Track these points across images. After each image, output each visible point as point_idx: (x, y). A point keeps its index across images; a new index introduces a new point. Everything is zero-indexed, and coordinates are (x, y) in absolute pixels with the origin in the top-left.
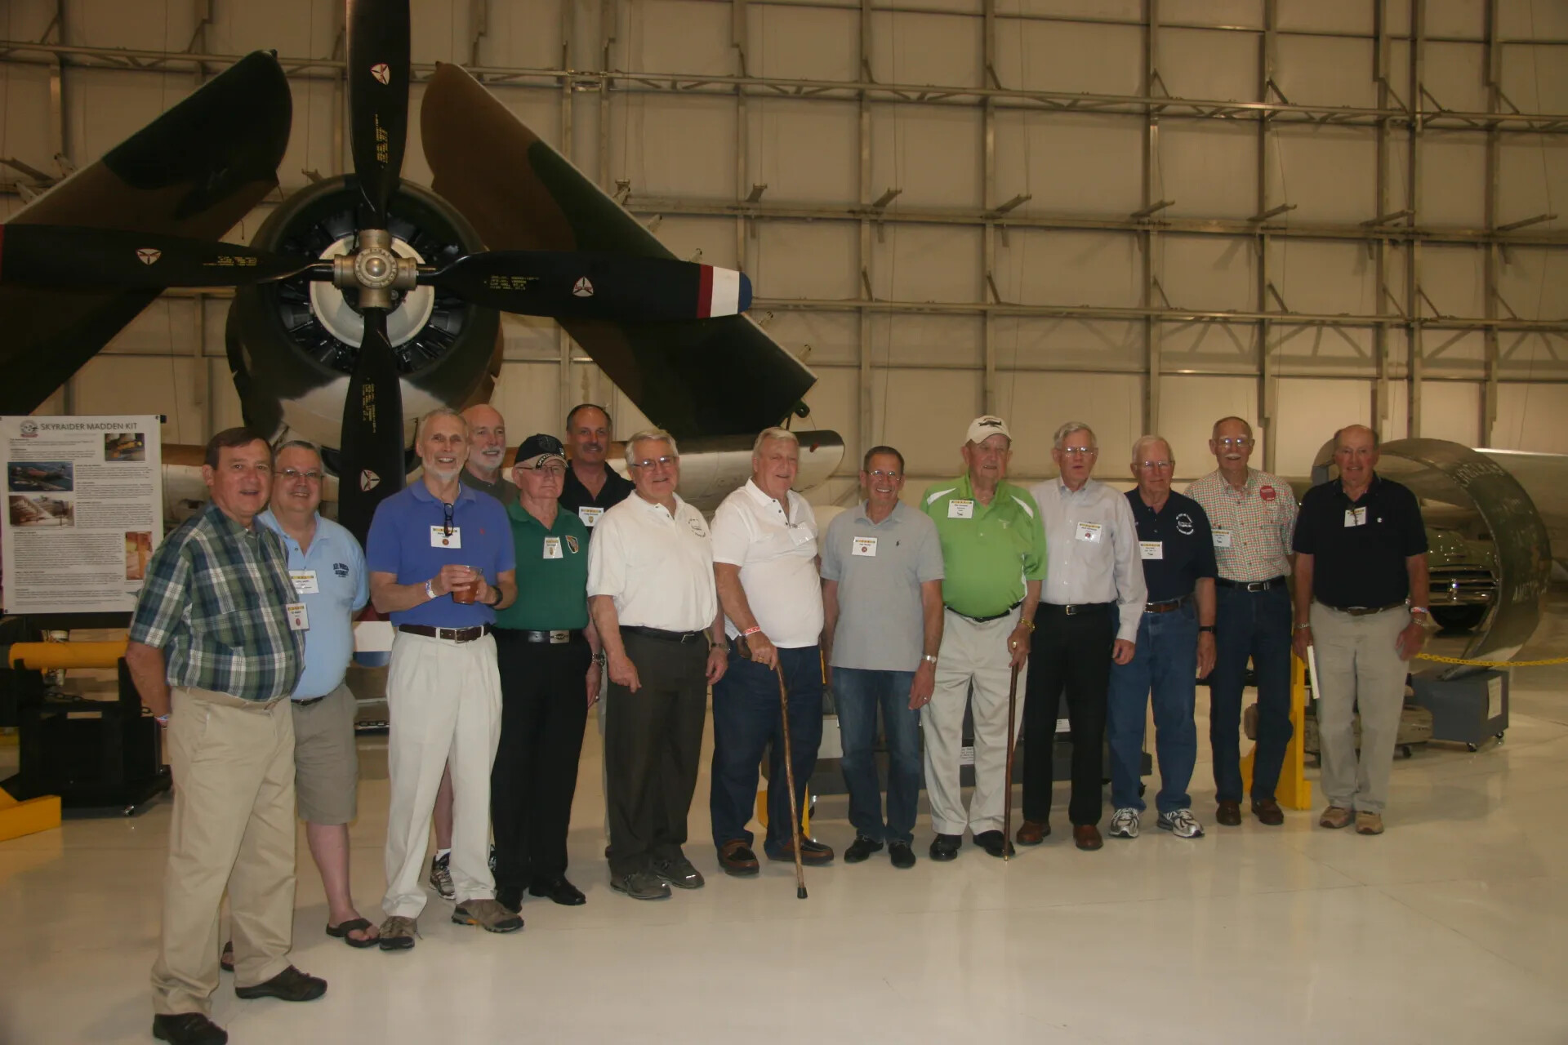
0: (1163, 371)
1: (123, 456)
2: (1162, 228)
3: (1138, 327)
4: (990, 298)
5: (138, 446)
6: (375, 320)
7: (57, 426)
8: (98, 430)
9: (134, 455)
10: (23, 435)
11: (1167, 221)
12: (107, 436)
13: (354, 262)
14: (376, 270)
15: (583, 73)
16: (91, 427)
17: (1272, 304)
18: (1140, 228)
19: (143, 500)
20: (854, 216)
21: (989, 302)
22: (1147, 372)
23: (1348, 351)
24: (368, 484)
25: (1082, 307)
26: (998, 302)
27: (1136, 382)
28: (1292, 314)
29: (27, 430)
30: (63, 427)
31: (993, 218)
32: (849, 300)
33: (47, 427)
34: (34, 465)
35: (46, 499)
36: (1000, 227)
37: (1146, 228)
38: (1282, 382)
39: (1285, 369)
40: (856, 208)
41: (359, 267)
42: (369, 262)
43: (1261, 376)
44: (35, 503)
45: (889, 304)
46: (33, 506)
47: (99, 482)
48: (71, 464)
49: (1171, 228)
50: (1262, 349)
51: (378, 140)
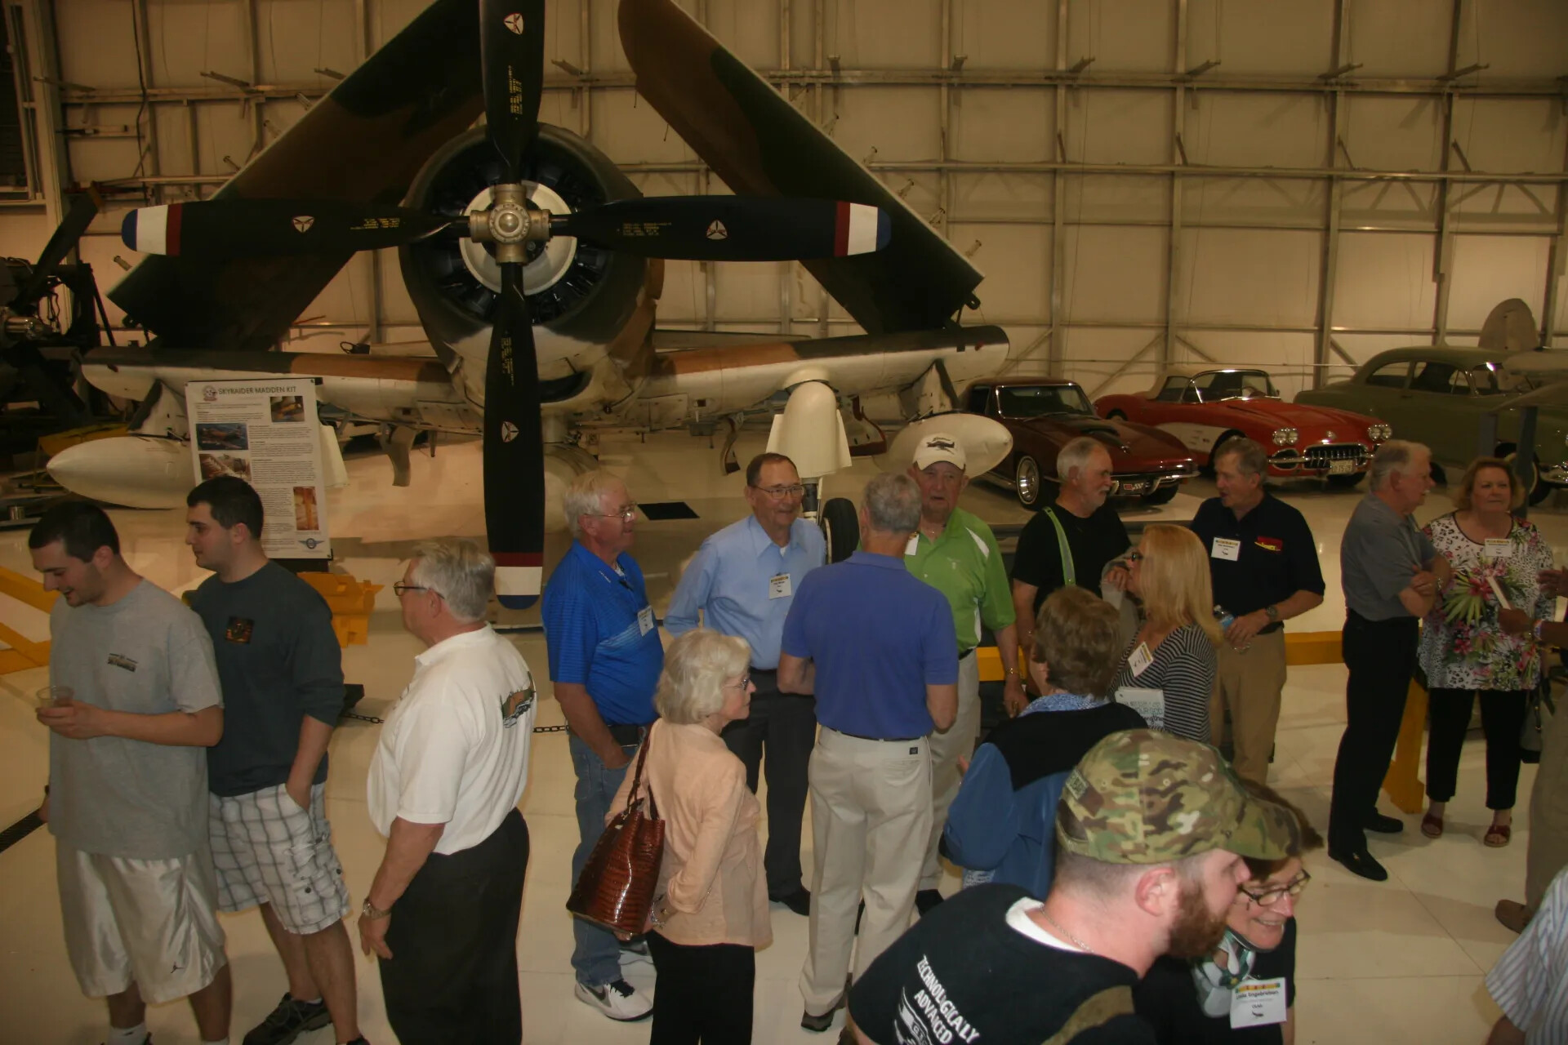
0: (1342, 228)
1: (286, 417)
2: (1350, 89)
3: (1320, 185)
4: (1178, 160)
5: (298, 408)
6: (512, 273)
7: (232, 391)
8: (264, 393)
9: (295, 416)
10: (205, 399)
11: (1355, 81)
12: (272, 398)
13: (489, 218)
14: (510, 224)
16: (258, 390)
17: (1455, 163)
18: (1328, 89)
19: (305, 457)
20: (1050, 82)
21: (1177, 163)
22: (1327, 229)
23: (1529, 207)
24: (508, 436)
25: (1267, 167)
26: (1185, 163)
27: (1315, 239)
28: (1475, 173)
29: (208, 394)
30: (236, 391)
31: (1184, 81)
32: (1042, 163)
33: (223, 391)
34: (215, 426)
35: (227, 457)
36: (1189, 90)
37: (1333, 89)
38: (1460, 239)
39: (1463, 226)
40: (1052, 75)
41: (493, 223)
42: (504, 216)
43: (1439, 233)
44: (220, 461)
45: (1080, 166)
46: (218, 463)
47: (269, 441)
48: (245, 425)
49: (1359, 89)
50: (1441, 207)
51: (511, 92)
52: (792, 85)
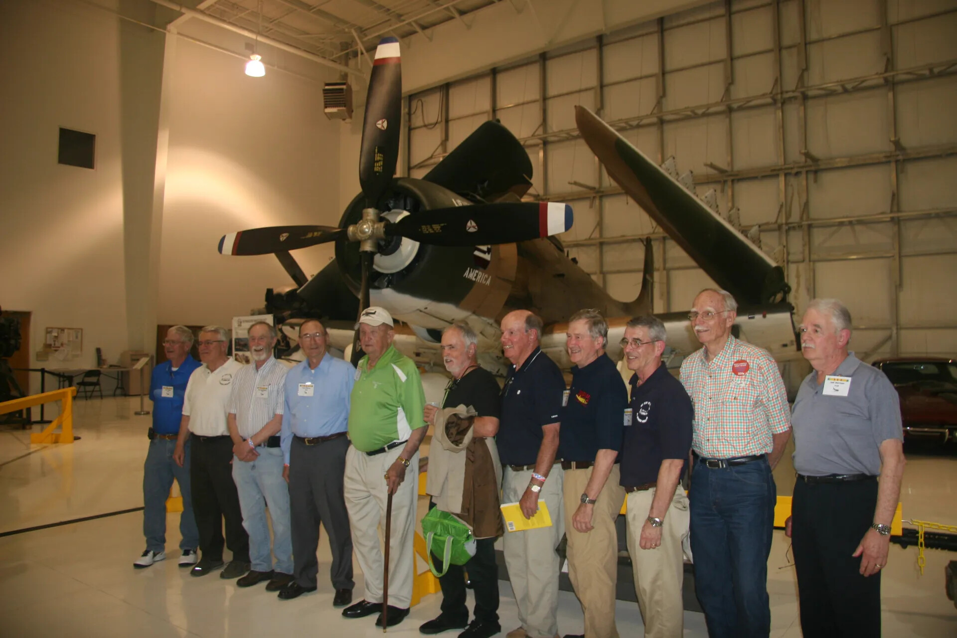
14: (366, 230)
15: (787, 92)
41: (357, 230)
42: (362, 226)
51: (376, 159)
52: (786, 175)
